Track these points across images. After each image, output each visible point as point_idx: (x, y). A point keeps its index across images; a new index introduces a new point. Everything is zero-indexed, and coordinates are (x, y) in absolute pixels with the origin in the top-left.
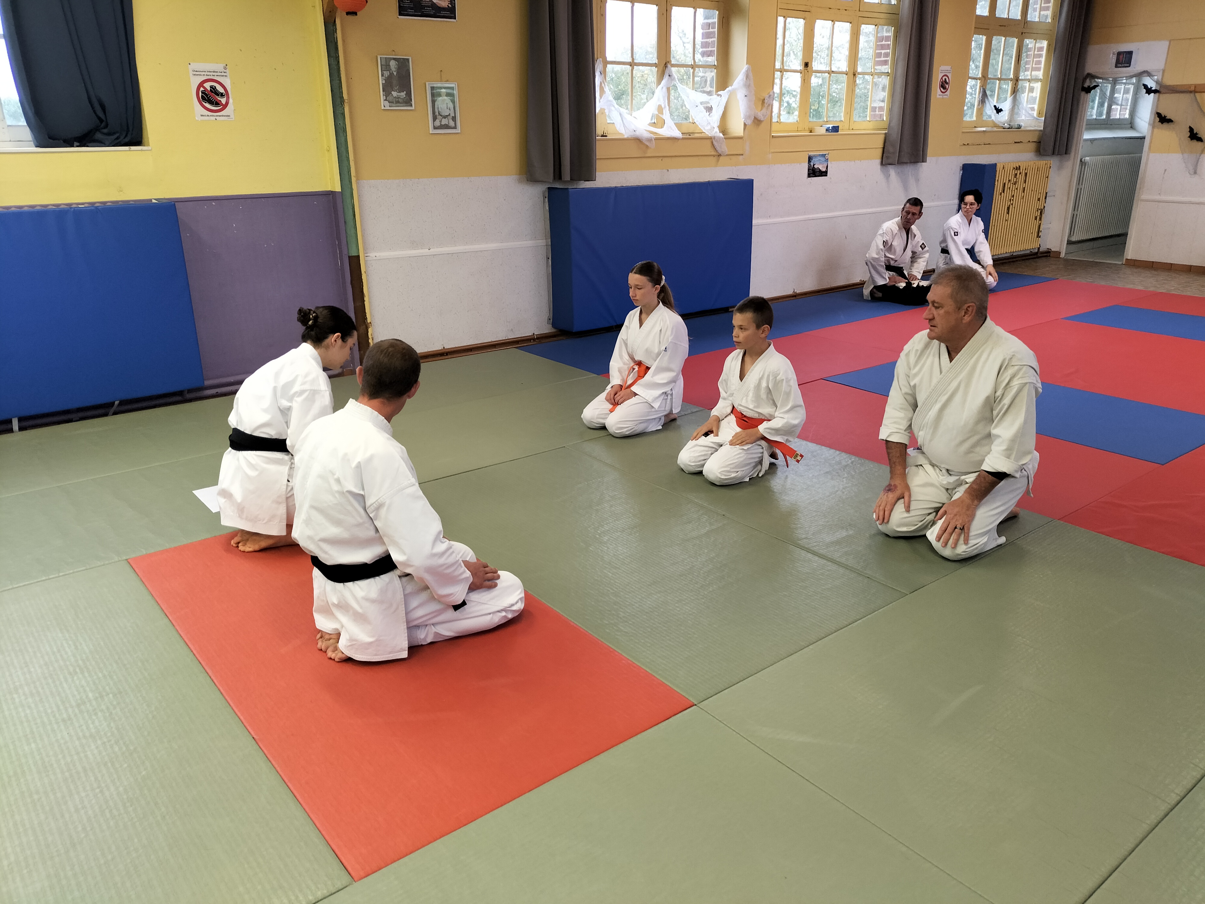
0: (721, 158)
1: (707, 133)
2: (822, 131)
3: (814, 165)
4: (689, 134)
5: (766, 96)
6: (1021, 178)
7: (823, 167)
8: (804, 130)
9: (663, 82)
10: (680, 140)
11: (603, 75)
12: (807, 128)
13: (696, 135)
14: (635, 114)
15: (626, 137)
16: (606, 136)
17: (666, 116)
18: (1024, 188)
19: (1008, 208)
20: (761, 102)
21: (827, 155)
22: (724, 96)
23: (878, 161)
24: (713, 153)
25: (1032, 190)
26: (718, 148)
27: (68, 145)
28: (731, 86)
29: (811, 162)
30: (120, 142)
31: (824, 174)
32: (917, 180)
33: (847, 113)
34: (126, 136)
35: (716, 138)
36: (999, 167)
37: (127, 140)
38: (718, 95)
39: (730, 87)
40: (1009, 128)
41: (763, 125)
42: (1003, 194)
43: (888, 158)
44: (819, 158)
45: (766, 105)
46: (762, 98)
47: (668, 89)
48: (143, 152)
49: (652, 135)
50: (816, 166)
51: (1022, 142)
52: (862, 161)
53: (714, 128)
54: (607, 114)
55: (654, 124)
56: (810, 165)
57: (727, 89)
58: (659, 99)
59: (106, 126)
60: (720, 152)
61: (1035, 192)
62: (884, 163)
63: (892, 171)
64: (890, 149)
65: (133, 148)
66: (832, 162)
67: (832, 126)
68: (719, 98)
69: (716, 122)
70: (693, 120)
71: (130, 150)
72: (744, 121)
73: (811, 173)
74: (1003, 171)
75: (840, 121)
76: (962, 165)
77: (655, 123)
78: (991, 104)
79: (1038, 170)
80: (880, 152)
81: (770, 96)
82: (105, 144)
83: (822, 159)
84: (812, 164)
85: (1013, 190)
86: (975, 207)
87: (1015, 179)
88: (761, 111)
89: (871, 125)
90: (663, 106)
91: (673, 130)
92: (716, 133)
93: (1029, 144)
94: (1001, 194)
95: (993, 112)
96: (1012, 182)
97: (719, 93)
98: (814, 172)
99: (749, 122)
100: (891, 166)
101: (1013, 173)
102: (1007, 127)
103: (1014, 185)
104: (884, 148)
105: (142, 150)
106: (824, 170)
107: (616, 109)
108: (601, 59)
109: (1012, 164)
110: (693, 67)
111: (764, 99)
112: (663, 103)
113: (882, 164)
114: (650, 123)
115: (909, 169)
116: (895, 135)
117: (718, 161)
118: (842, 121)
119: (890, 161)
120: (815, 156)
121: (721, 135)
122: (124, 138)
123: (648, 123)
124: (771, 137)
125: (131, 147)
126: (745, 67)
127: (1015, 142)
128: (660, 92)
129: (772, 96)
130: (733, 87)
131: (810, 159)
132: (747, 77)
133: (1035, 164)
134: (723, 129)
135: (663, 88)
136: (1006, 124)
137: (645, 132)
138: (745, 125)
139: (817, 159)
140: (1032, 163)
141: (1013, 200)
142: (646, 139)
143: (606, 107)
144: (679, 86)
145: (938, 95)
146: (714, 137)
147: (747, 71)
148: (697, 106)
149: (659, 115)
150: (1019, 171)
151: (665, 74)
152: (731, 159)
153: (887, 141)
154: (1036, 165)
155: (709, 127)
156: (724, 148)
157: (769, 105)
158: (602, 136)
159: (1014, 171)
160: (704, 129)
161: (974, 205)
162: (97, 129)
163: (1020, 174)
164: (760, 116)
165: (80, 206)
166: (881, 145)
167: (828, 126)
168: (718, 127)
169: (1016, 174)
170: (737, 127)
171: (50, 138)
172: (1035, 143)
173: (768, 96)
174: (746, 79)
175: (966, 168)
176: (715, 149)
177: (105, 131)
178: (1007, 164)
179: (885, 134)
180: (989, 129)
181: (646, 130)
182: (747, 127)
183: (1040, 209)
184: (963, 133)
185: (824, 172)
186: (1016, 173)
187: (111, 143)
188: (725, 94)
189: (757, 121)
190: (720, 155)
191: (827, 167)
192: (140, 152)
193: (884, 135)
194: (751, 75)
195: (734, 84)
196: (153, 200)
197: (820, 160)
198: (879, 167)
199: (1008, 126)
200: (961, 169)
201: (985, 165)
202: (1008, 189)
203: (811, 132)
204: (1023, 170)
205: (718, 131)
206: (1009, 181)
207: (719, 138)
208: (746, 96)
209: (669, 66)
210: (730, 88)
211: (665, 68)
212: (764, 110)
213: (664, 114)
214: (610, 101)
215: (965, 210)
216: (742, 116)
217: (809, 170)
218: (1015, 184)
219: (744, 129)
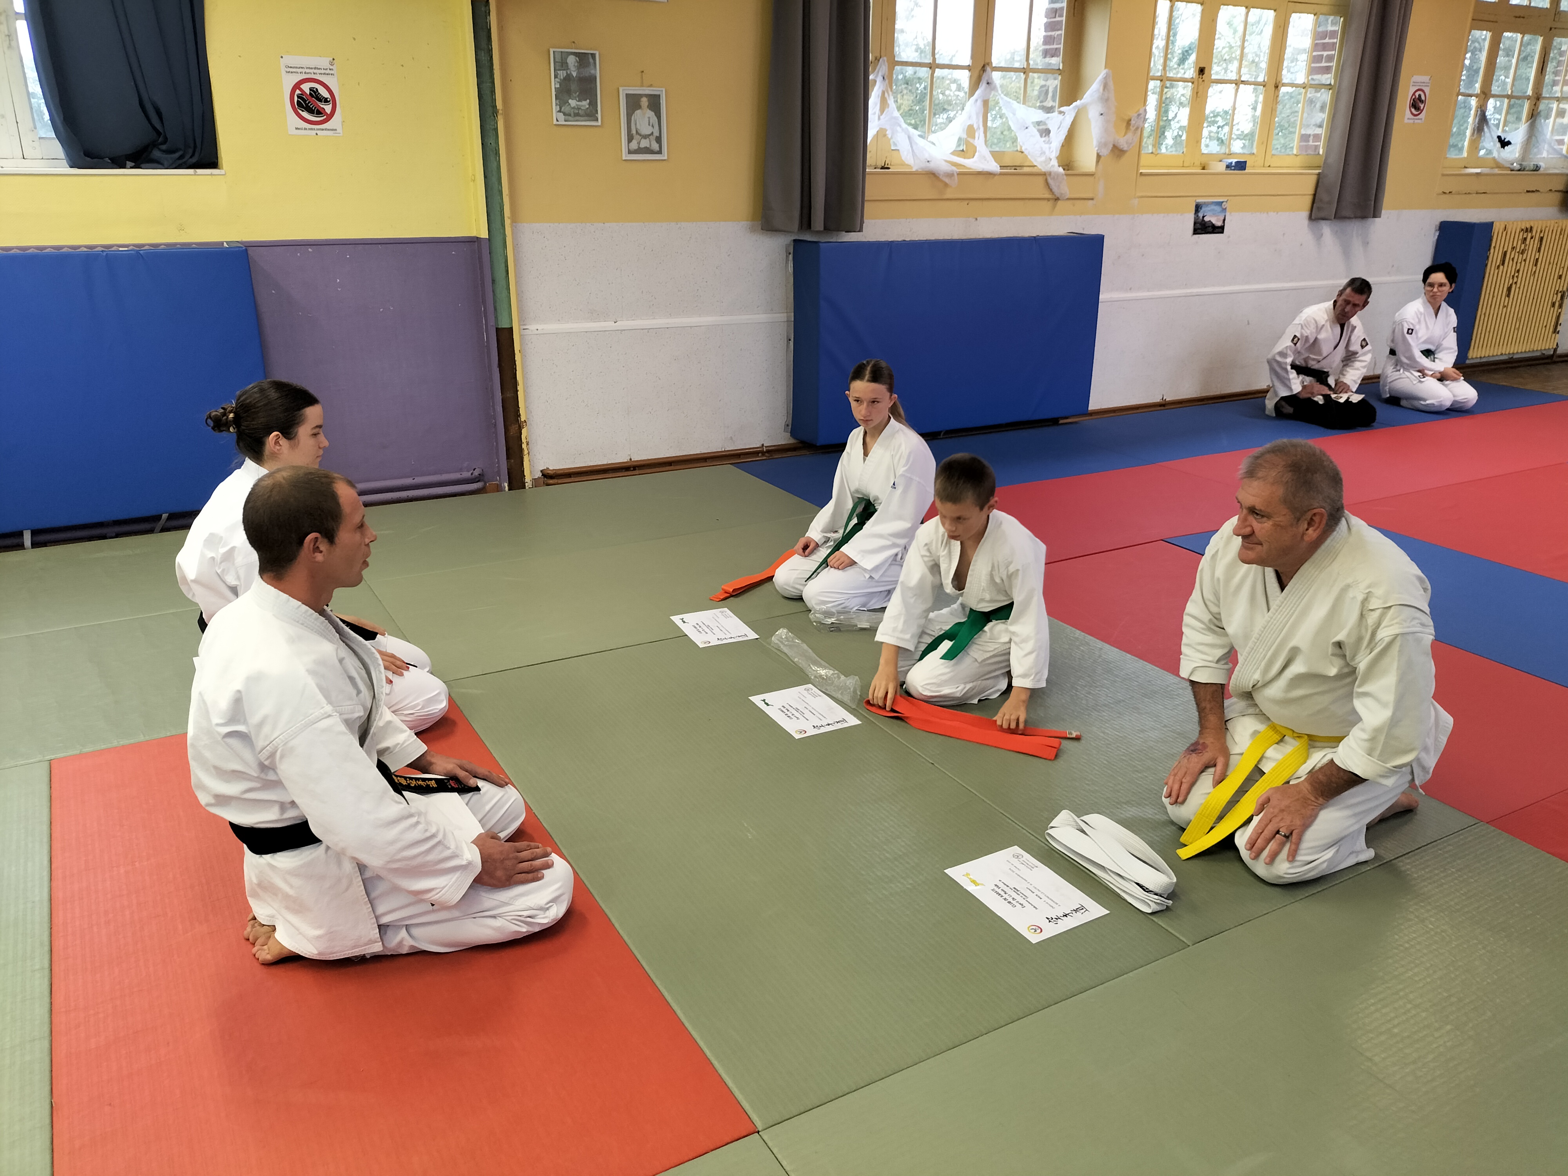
0: (1059, 202)
1: (1040, 167)
2: (1221, 167)
3: (1203, 217)
4: (1015, 167)
5: (1132, 114)
6: (1533, 245)
7: (1218, 220)
8: (1194, 165)
9: (978, 92)
10: (996, 177)
11: (887, 81)
12: (1197, 163)
13: (1026, 170)
14: (932, 137)
15: (914, 170)
16: (889, 168)
17: (979, 141)
18: (1537, 260)
19: (1509, 289)
20: (1125, 124)
21: (1224, 203)
22: (1068, 114)
23: (1305, 214)
24: (1047, 196)
25: (1550, 263)
26: (1055, 189)
27: (115, 166)
28: (1081, 100)
29: (1199, 212)
30: (185, 163)
31: (1220, 230)
32: (1366, 243)
33: (1262, 143)
34: (193, 155)
35: (1052, 174)
36: (1497, 228)
37: (194, 160)
38: (1060, 112)
39: (1078, 101)
40: (1519, 170)
41: (1125, 158)
42: (1501, 267)
43: (1319, 209)
44: (1213, 207)
45: (1132, 128)
46: (1127, 118)
47: (986, 103)
48: (213, 177)
49: (954, 168)
50: (1206, 219)
51: (1538, 191)
52: (1279, 213)
53: (1051, 160)
54: (889, 136)
55: (962, 153)
56: (1198, 216)
57: (1074, 104)
58: (970, 117)
59: (165, 141)
60: (1058, 195)
61: (1555, 266)
62: (1313, 217)
63: (1327, 229)
64: (1323, 195)
65: (199, 171)
66: (1232, 214)
67: (1236, 160)
68: (1061, 117)
69: (1055, 151)
70: (1021, 147)
71: (195, 175)
72: (1097, 150)
73: (1199, 229)
74: (1505, 233)
75: (1250, 154)
76: (1438, 223)
77: (963, 151)
78: (1493, 133)
79: (1561, 234)
80: (1308, 200)
81: (1139, 115)
82: (162, 164)
83: (1218, 208)
84: (1201, 215)
85: (1519, 261)
86: (1447, 289)
87: (1523, 246)
88: (1124, 136)
89: (1298, 161)
90: (975, 126)
91: (988, 162)
92: (1054, 167)
93: (1551, 194)
94: (1499, 267)
95: (1495, 145)
96: (1518, 250)
97: (1062, 109)
98: (1202, 227)
99: (1105, 152)
100: (1324, 221)
101: (1521, 237)
102: (1516, 169)
103: (1521, 256)
104: (1315, 195)
105: (211, 175)
106: (1219, 224)
107: (903, 130)
108: (885, 58)
109: (1519, 223)
110: (1025, 71)
111: (1130, 120)
112: (977, 123)
113: (1311, 218)
114: (954, 151)
115: (1354, 228)
116: (1334, 176)
117: (1054, 207)
118: (1254, 154)
119: (1322, 215)
120: (1207, 204)
121: (1061, 170)
122: (191, 157)
123: (952, 151)
124: (1139, 174)
125: (198, 170)
126: (1103, 73)
127: (1528, 191)
128: (972, 107)
129: (1142, 116)
130: (1083, 101)
131: (1198, 208)
132: (1105, 86)
133: (1557, 225)
134: (1067, 162)
135: (976, 100)
136: (1515, 164)
137: (944, 163)
138: (1099, 156)
139: (1209, 209)
140: (1553, 222)
141: (1517, 277)
142: (945, 173)
143: (887, 127)
144: (1002, 98)
145: (1407, 117)
146: (1050, 173)
147: (1105, 78)
148: (1027, 128)
149: (969, 139)
150: (1530, 235)
151: (982, 80)
152: (1074, 205)
153: (1320, 184)
154: (1558, 227)
155: (1043, 159)
156: (1064, 188)
157: (1137, 128)
158: (883, 168)
159: (1521, 234)
160: (1036, 160)
161: (1445, 285)
162: (154, 145)
163: (1532, 238)
164: (1123, 143)
165: (121, 249)
166: (1310, 190)
167: (1230, 161)
168: (1057, 158)
169: (1525, 239)
170: (1086, 159)
171: (87, 154)
172: (1560, 193)
173: (1136, 115)
174: (1104, 90)
175: (1446, 228)
176: (1051, 190)
177: (164, 147)
178: (1511, 223)
179: (1319, 174)
180: (1486, 171)
181: (946, 161)
182: (1102, 159)
183: (1560, 292)
184: (1443, 175)
185: (1218, 227)
186: (1525, 236)
187: (172, 164)
188: (1070, 111)
189: (1118, 151)
190: (1057, 199)
191: (1224, 220)
192: (210, 177)
193: (1316, 176)
194: (1111, 84)
195: (1084, 97)
196: (225, 244)
197: (1213, 210)
198: (1306, 222)
199: (1518, 167)
200: (1438, 228)
201: (1475, 224)
202: (1511, 262)
203: (1204, 168)
204: (1536, 231)
205: (1056, 164)
206: (1513, 248)
207: (1058, 175)
208: (1102, 114)
209: (988, 69)
210: (1078, 103)
211: (982, 72)
212: (1130, 135)
213: (977, 138)
214: (895, 118)
215: (1431, 294)
216: (1095, 143)
217: (1195, 223)
218: (1523, 253)
219: (1098, 161)
